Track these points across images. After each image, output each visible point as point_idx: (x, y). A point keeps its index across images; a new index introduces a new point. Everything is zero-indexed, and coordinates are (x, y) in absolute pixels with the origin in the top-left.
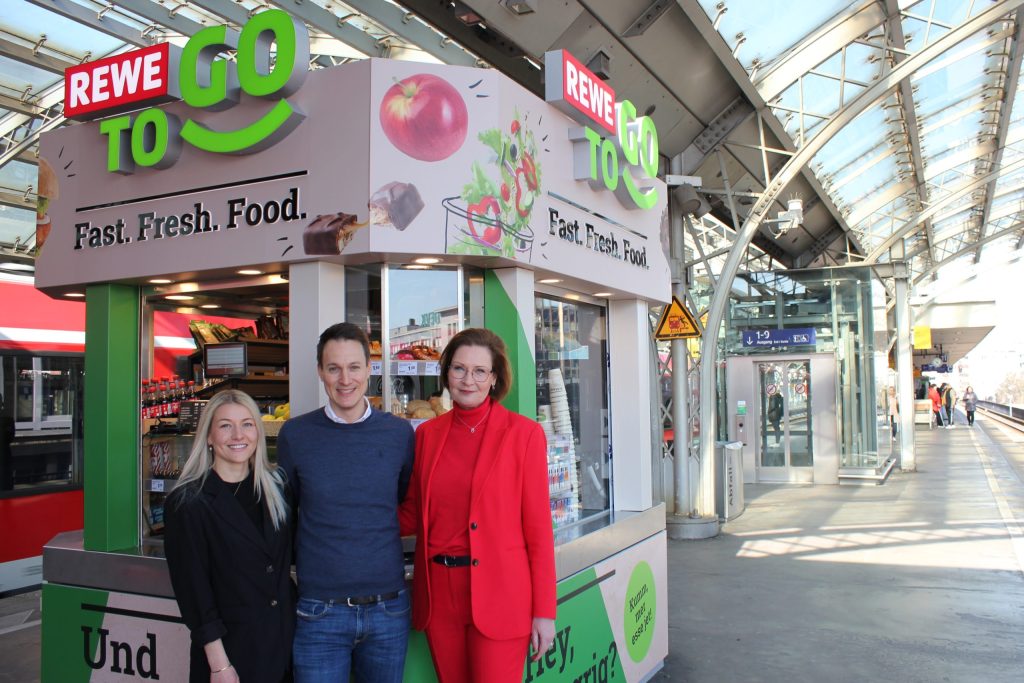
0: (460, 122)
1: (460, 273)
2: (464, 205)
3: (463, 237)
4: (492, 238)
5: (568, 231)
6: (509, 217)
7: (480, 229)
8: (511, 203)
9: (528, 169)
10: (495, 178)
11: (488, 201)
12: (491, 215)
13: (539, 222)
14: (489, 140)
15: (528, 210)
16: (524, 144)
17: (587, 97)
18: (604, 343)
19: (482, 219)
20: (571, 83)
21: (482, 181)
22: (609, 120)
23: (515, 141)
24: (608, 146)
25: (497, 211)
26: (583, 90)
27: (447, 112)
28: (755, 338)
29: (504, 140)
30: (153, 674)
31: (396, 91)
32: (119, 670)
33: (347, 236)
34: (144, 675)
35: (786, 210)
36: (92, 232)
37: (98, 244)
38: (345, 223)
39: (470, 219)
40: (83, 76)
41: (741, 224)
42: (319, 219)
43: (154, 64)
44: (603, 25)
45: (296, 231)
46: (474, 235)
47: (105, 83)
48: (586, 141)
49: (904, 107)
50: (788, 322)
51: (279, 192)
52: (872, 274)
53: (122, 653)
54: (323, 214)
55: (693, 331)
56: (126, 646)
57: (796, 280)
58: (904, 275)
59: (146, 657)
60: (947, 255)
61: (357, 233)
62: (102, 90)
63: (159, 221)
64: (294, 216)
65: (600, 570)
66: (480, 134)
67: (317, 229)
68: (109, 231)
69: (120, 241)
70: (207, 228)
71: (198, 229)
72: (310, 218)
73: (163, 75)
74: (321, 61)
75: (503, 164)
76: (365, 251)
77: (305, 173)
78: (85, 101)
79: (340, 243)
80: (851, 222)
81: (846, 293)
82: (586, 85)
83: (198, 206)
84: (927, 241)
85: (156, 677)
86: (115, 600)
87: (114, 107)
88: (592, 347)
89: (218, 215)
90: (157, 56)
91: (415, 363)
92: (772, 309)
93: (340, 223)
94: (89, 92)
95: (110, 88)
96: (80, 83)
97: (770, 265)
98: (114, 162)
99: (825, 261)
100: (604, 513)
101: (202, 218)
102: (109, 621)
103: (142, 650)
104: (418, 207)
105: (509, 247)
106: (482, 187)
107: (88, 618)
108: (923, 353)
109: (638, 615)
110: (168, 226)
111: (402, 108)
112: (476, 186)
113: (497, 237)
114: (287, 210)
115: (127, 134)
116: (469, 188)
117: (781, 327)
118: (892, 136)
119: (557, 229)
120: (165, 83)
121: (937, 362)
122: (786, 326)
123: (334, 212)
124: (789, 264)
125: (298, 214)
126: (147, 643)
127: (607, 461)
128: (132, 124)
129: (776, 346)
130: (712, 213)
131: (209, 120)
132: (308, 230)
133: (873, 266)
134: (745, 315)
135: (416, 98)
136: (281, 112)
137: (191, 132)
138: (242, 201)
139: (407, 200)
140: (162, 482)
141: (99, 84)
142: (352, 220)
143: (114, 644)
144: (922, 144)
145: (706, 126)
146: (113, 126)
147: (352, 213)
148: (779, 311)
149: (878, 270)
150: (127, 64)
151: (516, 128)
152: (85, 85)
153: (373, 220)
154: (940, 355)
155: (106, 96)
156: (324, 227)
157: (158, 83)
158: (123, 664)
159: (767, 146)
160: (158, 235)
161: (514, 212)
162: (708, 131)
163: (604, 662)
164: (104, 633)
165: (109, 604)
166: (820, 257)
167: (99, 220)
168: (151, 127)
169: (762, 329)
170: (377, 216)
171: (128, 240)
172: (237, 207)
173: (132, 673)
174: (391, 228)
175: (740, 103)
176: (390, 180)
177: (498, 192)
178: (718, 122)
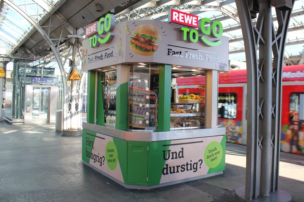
28: (35, 80)
32: (173, 159)
33: (226, 67)
34: (180, 158)
42: (221, 63)
43: (195, 20)
56: (176, 153)
59: (181, 153)
62: (182, 19)
68: (177, 53)
73: (197, 23)
78: (177, 20)
85: (183, 157)
87: (185, 25)
90: (196, 18)
94: (178, 18)
95: (184, 20)
96: (176, 15)
102: (170, 148)
115: (188, 33)
117: (42, 77)
120: (198, 25)
126: (181, 150)
128: (190, 31)
141: (181, 17)
143: (172, 153)
146: (185, 30)
150: (188, 16)
157: (196, 25)
164: (169, 151)
165: (171, 144)
167: (176, 50)
173: (177, 158)
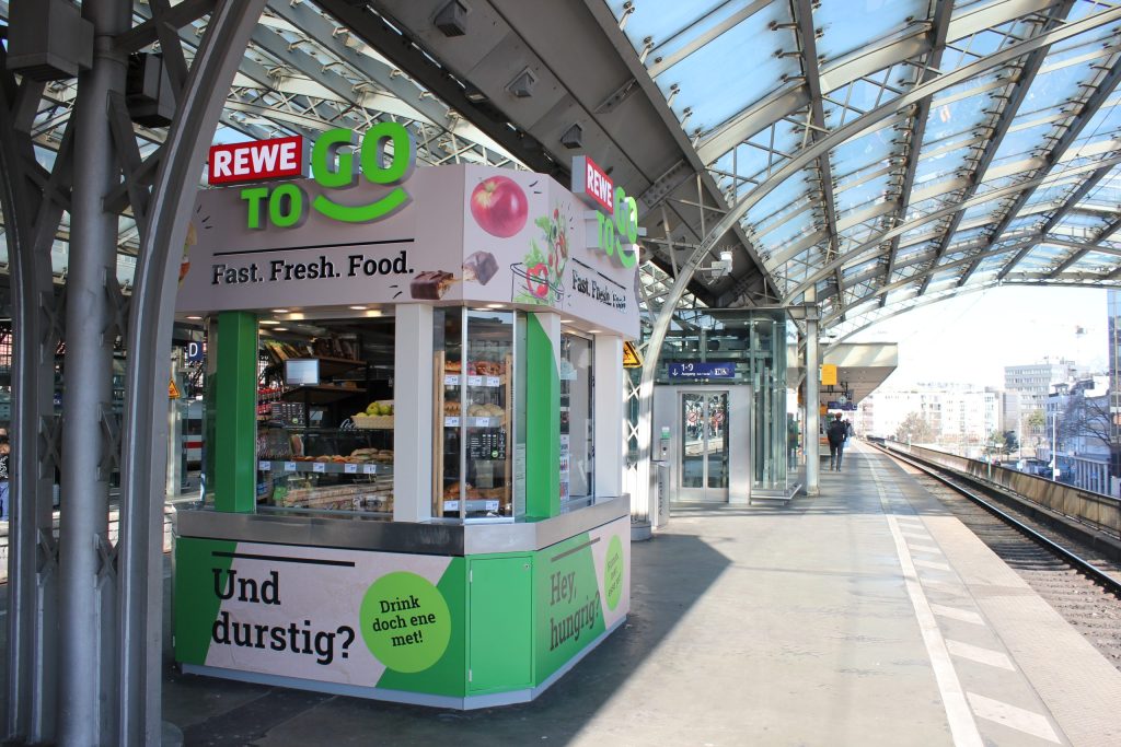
0: (523, 210)
1: (515, 314)
2: (525, 269)
3: (523, 291)
4: (542, 292)
5: (583, 288)
6: (552, 278)
7: (535, 286)
8: (553, 268)
9: (562, 243)
10: (545, 251)
11: (540, 267)
12: (542, 276)
13: (567, 281)
14: (541, 224)
15: (562, 271)
16: (561, 224)
17: (598, 188)
18: (591, 369)
19: (536, 279)
20: (590, 179)
21: (537, 252)
22: (610, 204)
23: (556, 224)
24: (609, 223)
25: (546, 274)
26: (596, 183)
27: (514, 203)
28: (680, 370)
29: (551, 224)
30: (276, 601)
31: (481, 187)
32: (246, 600)
33: (445, 287)
34: (268, 602)
35: (718, 260)
36: (228, 272)
37: (234, 281)
38: (444, 278)
39: (528, 279)
40: (227, 154)
41: (679, 271)
42: (423, 274)
43: (289, 151)
44: (581, 104)
45: (405, 282)
46: (531, 290)
47: (246, 161)
48: (596, 220)
49: (821, 169)
50: (709, 356)
51: (392, 253)
52: (787, 315)
53: (249, 587)
54: (426, 270)
55: (635, 361)
56: (252, 582)
57: (716, 318)
58: (816, 318)
59: (270, 589)
60: (855, 299)
61: (453, 285)
62: (243, 166)
63: (288, 268)
64: (404, 271)
65: (592, 535)
66: (536, 220)
67: (421, 281)
68: (243, 272)
69: (254, 280)
70: (331, 275)
71: (323, 276)
72: (416, 273)
73: (298, 159)
74: (297, 100)
75: (550, 241)
76: (458, 298)
77: (412, 240)
78: (227, 173)
79: (440, 292)
80: (769, 266)
81: (764, 333)
82: (598, 179)
83: (323, 258)
84: (837, 286)
85: (278, 603)
86: (241, 548)
87: (253, 179)
88: (580, 371)
89: (341, 266)
90: (293, 145)
91: (480, 378)
92: (696, 344)
93: (440, 278)
94: (231, 166)
95: (250, 165)
96: (223, 159)
97: (694, 303)
98: (254, 219)
99: (744, 302)
100: (587, 498)
101: (327, 268)
102: (236, 564)
103: (266, 584)
104: (495, 269)
105: (552, 298)
106: (537, 257)
107: (219, 562)
108: (830, 389)
109: (613, 574)
110: (296, 272)
111: (486, 200)
112: (533, 256)
113: (545, 292)
114: (399, 265)
115: (264, 202)
116: (527, 257)
117: (703, 360)
118: (809, 192)
119: (576, 284)
120: (299, 166)
121: (843, 400)
122: (708, 360)
123: (436, 270)
124: (712, 303)
125: (407, 269)
126: (271, 579)
127: (590, 458)
128: (270, 195)
129: (699, 377)
130: (652, 260)
131: (335, 195)
132: (415, 281)
133: (788, 308)
134: (670, 348)
135: (494, 193)
136: (396, 197)
137: (320, 204)
138: (361, 257)
139: (487, 265)
140: (269, 463)
141: (239, 161)
142: (450, 276)
143: (240, 580)
144: (835, 200)
145: (652, 184)
146: (254, 195)
147: (450, 272)
148: (703, 346)
149: (792, 311)
150: (265, 149)
151: (557, 214)
152: (228, 160)
153: (465, 277)
154: (846, 393)
155: (246, 171)
156: (428, 280)
157: (293, 166)
158: (249, 594)
159: (704, 204)
160: (288, 278)
161: (554, 274)
162: (653, 187)
163: (592, 603)
164: (232, 573)
165: (237, 552)
166: (741, 298)
167: (237, 263)
168: (286, 199)
169: (687, 361)
170: (468, 274)
171: (261, 280)
172: (356, 261)
173: (258, 601)
174: (477, 283)
175: (683, 165)
176: (476, 250)
177: (547, 261)
178: (663, 181)
